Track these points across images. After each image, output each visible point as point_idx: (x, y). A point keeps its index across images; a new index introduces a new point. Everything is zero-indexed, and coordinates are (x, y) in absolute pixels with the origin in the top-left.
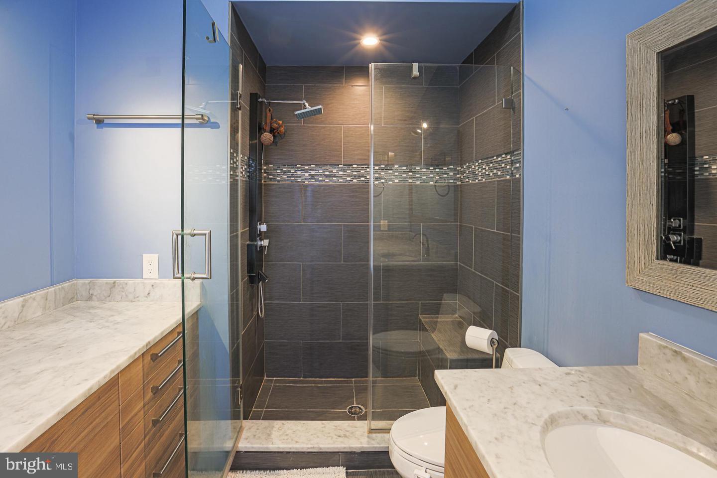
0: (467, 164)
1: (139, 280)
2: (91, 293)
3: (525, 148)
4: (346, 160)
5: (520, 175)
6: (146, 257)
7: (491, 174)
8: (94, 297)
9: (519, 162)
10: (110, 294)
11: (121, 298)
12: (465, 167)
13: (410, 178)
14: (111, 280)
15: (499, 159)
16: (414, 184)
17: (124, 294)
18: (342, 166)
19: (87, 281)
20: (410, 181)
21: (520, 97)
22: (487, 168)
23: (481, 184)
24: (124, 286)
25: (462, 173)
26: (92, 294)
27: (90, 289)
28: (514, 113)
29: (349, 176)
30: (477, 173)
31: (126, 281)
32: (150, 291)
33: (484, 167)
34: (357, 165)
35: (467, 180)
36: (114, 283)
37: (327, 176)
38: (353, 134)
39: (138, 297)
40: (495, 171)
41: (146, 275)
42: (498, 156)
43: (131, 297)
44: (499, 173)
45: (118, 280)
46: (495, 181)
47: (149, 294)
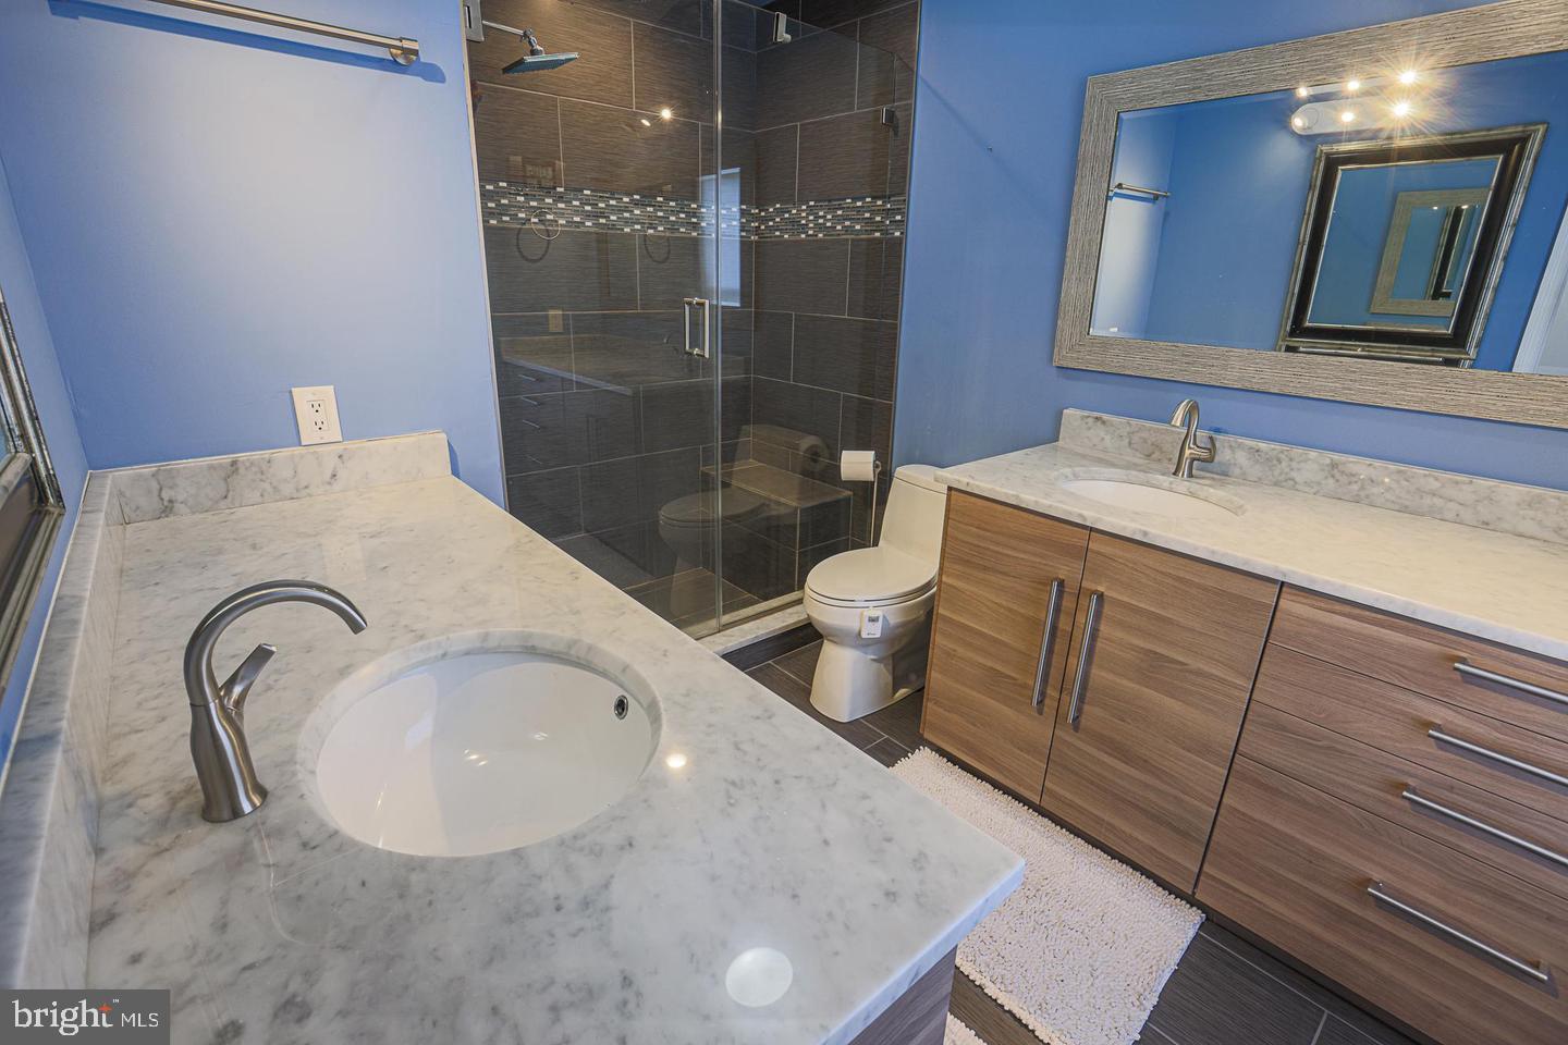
0: (778, 206)
1: (298, 450)
2: (166, 498)
3: (912, 192)
4: (570, 178)
5: (902, 233)
6: (303, 396)
7: (839, 227)
8: (177, 505)
9: (902, 214)
10: (228, 491)
11: (262, 495)
12: (771, 210)
13: (682, 225)
14: (226, 459)
15: (859, 204)
16: (688, 236)
17: (266, 485)
18: (562, 190)
19: (147, 470)
20: (682, 230)
21: (910, 110)
22: (829, 217)
23: (813, 241)
24: (264, 468)
25: (764, 220)
26: (171, 501)
27: (161, 489)
28: (896, 134)
29: (577, 213)
30: (803, 222)
31: (267, 456)
32: (335, 468)
33: (821, 213)
34: (592, 191)
35: (778, 233)
36: (234, 463)
37: (588, 216)
38: (581, 120)
39: (306, 487)
40: (847, 223)
41: (308, 434)
42: (855, 199)
43: (287, 490)
44: (858, 227)
45: (242, 456)
46: (847, 240)
47: (335, 476)
